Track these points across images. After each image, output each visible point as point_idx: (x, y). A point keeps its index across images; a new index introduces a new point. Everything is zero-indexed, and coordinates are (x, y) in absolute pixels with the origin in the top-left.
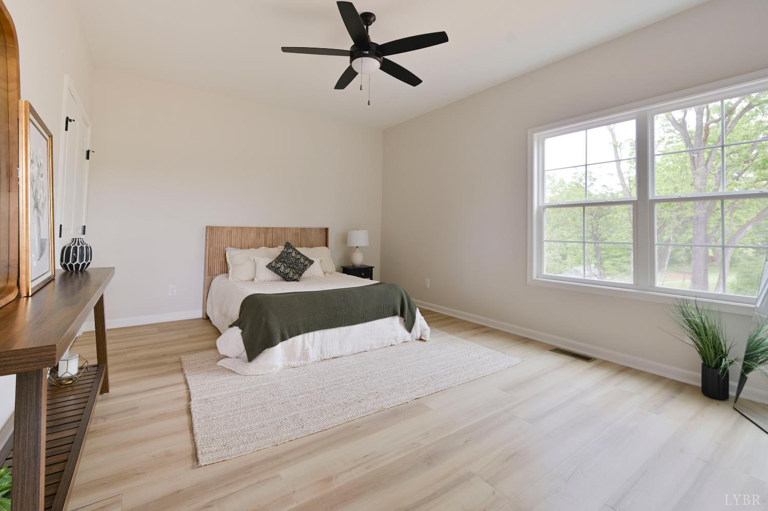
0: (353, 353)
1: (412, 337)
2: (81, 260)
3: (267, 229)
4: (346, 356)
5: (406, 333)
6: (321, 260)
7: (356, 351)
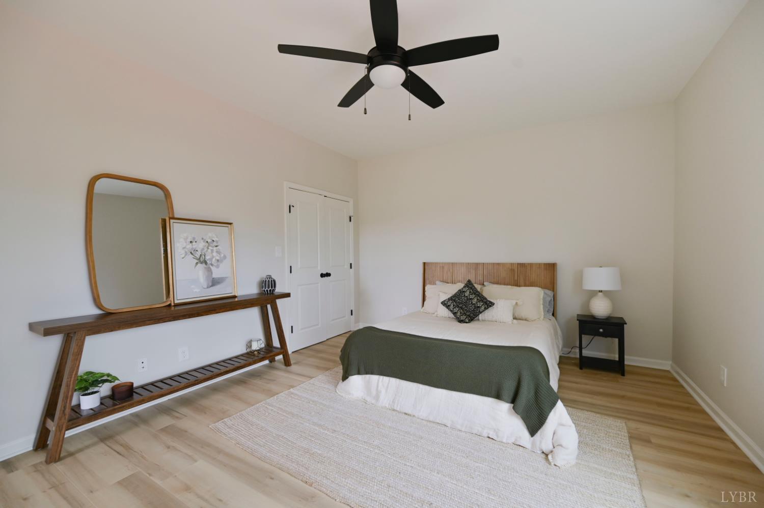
0: (427, 419)
1: (533, 444)
2: (269, 288)
3: (477, 264)
4: (418, 418)
5: (526, 433)
6: (516, 303)
7: (431, 419)
